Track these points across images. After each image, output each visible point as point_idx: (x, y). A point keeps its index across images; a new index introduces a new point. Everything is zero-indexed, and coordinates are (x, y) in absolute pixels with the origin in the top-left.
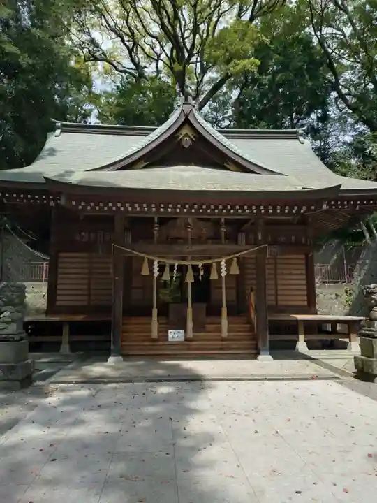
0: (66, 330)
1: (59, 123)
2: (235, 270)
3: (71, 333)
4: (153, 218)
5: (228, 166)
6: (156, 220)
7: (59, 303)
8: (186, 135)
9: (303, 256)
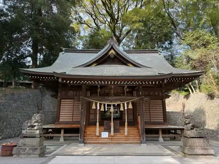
0: (62, 132)
1: (64, 49)
2: (131, 107)
3: (65, 133)
4: (97, 86)
5: (128, 65)
6: (99, 87)
7: (60, 120)
8: (112, 53)
9: (161, 101)
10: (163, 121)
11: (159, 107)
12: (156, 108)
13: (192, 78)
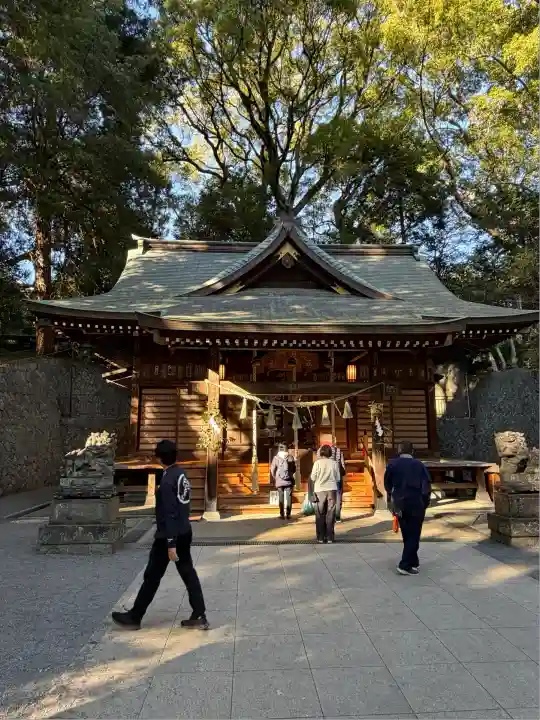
0: (152, 479)
1: (141, 240)
4: (252, 351)
5: (334, 288)
6: (255, 354)
7: (142, 447)
8: (288, 254)
9: (423, 392)
10: (426, 446)
11: (418, 410)
12: (410, 413)
13: (512, 331)
